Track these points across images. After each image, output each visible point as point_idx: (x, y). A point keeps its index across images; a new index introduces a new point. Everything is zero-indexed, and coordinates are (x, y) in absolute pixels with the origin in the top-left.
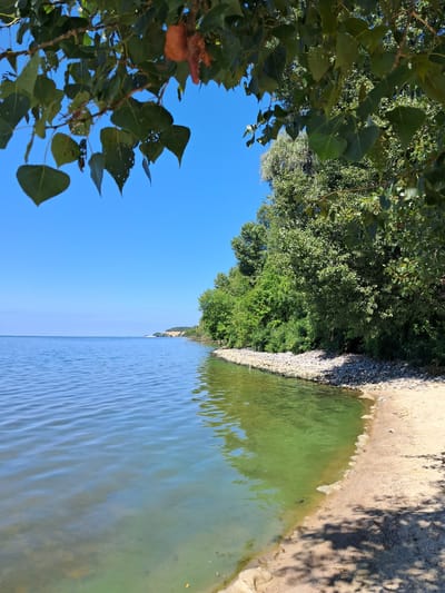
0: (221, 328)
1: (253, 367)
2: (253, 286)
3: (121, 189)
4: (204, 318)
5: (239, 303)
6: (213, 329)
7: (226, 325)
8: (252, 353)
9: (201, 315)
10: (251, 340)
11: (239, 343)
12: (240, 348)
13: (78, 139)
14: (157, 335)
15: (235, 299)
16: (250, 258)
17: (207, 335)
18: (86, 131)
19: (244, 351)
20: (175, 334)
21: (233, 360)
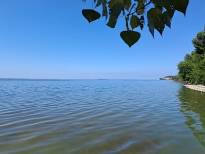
0: (187, 76)
1: (203, 92)
2: (202, 58)
3: (161, 34)
4: (180, 72)
5: (196, 66)
6: (184, 77)
7: (190, 75)
8: (202, 86)
9: (178, 71)
10: (202, 81)
11: (196, 82)
12: (196, 84)
13: (139, 17)
14: (161, 79)
15: (194, 64)
16: (201, 47)
17: (181, 79)
18: (143, 12)
19: (198, 85)
20: (167, 78)
21: (193, 89)
